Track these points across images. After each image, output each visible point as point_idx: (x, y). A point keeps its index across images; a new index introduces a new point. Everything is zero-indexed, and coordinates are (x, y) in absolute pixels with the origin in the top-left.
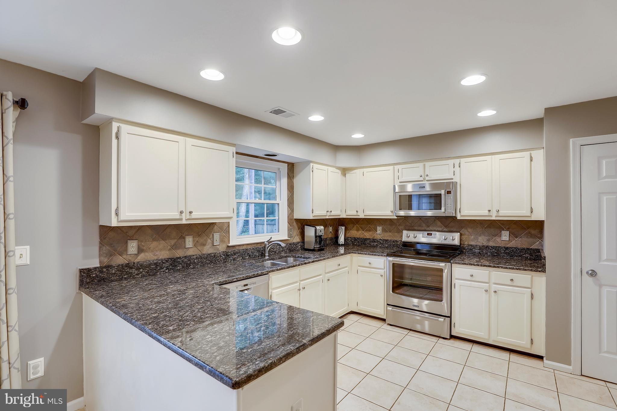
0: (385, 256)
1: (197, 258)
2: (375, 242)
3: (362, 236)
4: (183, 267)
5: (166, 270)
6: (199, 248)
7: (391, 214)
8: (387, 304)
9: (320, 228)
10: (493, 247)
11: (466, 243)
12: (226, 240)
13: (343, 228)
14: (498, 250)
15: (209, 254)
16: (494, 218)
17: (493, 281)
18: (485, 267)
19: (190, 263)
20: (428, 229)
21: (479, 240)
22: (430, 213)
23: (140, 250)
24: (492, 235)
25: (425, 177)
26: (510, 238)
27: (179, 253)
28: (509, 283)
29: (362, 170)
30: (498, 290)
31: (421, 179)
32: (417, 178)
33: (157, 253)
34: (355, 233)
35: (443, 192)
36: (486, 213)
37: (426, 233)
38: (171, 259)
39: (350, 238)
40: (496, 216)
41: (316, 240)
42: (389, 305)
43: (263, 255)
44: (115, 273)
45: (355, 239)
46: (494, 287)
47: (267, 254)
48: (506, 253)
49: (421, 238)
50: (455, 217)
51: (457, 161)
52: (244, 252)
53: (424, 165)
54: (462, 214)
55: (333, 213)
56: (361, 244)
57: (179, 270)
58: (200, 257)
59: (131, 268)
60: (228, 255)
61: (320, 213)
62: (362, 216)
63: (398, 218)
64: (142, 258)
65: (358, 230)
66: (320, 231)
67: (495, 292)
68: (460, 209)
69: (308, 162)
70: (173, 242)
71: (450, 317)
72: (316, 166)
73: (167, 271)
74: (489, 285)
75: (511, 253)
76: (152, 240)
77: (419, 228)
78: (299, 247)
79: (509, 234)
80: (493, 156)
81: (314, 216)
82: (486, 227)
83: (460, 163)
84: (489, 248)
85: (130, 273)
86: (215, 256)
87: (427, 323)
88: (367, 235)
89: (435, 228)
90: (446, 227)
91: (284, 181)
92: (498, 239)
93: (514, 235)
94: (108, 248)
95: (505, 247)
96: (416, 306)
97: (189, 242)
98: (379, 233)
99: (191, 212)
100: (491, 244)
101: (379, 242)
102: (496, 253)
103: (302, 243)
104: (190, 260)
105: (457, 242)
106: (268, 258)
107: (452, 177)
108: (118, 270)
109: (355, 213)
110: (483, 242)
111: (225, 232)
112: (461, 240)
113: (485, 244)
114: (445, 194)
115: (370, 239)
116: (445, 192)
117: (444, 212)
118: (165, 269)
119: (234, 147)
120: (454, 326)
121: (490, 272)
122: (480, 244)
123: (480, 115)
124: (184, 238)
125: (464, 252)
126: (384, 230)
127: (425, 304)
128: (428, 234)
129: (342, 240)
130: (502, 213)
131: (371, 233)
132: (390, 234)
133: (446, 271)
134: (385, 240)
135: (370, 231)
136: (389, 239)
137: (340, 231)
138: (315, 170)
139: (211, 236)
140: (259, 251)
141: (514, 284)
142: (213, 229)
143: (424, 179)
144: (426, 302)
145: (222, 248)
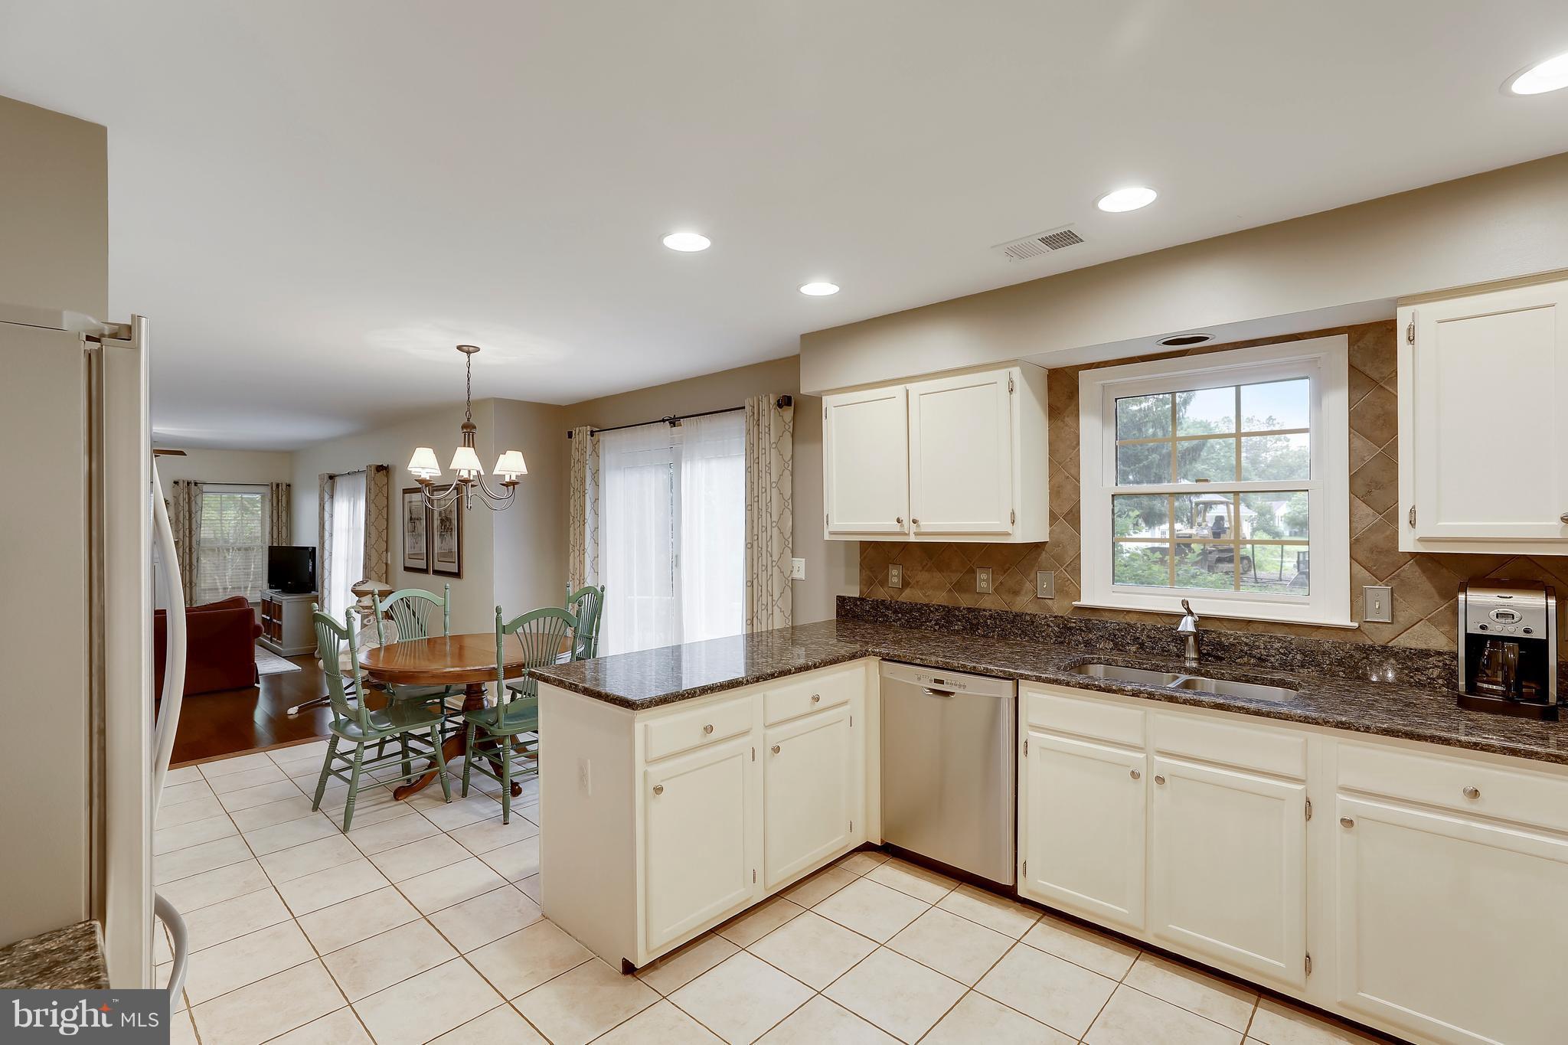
1: (991, 616)
4: (965, 628)
5: (936, 625)
6: (1004, 597)
12: (1073, 589)
15: (1021, 615)
19: (978, 624)
23: (906, 584)
27: (965, 601)
33: (929, 593)
38: (944, 607)
44: (869, 611)
57: (957, 632)
58: (998, 616)
59: (887, 608)
60: (1070, 629)
64: (907, 596)
66: (1505, 615)
70: (955, 577)
73: (937, 627)
76: (921, 568)
85: (886, 615)
86: (1033, 622)
94: (867, 572)
97: (984, 580)
104: (977, 618)
106: (1194, 665)
108: (873, 608)
111: (1069, 569)
118: (933, 622)
119: (1015, 365)
124: (974, 572)
139: (1032, 575)
142: (1036, 559)
145: (1061, 608)
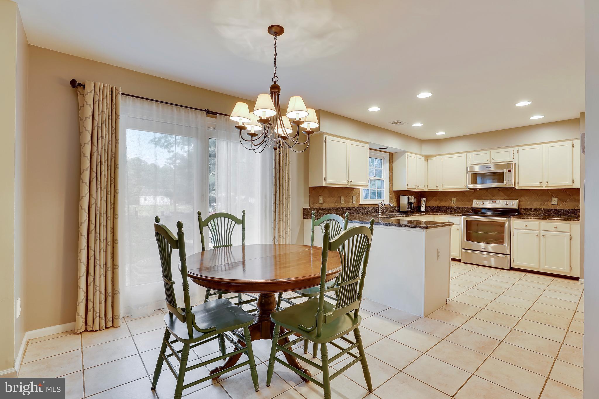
0: (460, 215)
1: (346, 209)
2: (450, 209)
3: (439, 205)
4: (341, 213)
6: (346, 204)
7: (464, 187)
8: (462, 249)
9: (411, 197)
10: (545, 210)
11: (523, 207)
12: (359, 201)
13: (425, 199)
14: (549, 211)
15: (352, 208)
16: (544, 188)
17: (542, 228)
18: (536, 220)
19: (344, 212)
20: (493, 198)
21: (534, 205)
22: (494, 185)
23: (324, 202)
24: (544, 201)
25: (491, 160)
26: (559, 203)
27: (338, 206)
28: (554, 229)
29: (441, 157)
30: (546, 235)
31: (488, 162)
32: (485, 161)
33: (330, 204)
34: (434, 203)
35: (505, 171)
36: (538, 184)
37: (492, 201)
38: (336, 208)
39: (430, 206)
40: (546, 186)
41: (409, 205)
42: (463, 249)
43: (377, 212)
45: (434, 207)
46: (543, 233)
47: (380, 211)
48: (555, 213)
49: (488, 204)
50: (514, 188)
51: (516, 149)
52: (367, 209)
53: (491, 152)
54: (520, 185)
55: (420, 187)
56: (439, 211)
58: (348, 209)
60: (360, 210)
61: (412, 186)
62: (441, 189)
63: (470, 190)
64: (324, 206)
65: (436, 201)
66: (412, 199)
67: (544, 236)
68: (518, 182)
69: (404, 152)
70: (336, 199)
71: (510, 255)
72: (409, 155)
74: (539, 232)
75: (559, 213)
76: (328, 197)
77: (486, 198)
78: (396, 210)
79: (558, 200)
80: (544, 145)
81: (409, 188)
82: (540, 195)
83: (518, 150)
84: (541, 210)
86: (354, 209)
87: (493, 260)
88: (443, 204)
89: (498, 198)
90: (507, 196)
91: (388, 165)
92: (548, 203)
93: (560, 200)
94: (312, 198)
95: (554, 209)
96: (484, 248)
97: (343, 199)
98: (453, 202)
99: (352, 181)
100: (543, 207)
101: (454, 208)
102: (547, 213)
103: (398, 207)
104: (343, 210)
105: (516, 206)
106: (380, 213)
107: (512, 160)
108: (317, 211)
109: (435, 188)
110: (537, 206)
111: (358, 194)
112: (519, 205)
113: (539, 207)
114: (506, 172)
115: (446, 207)
116: (507, 170)
117: (506, 184)
119: (368, 144)
120: (513, 261)
121: (540, 223)
122: (535, 208)
123: (531, 118)
124: (342, 196)
125: (522, 213)
126: (457, 200)
127: (491, 247)
128: (493, 202)
129: (423, 208)
130: (550, 184)
131: (447, 203)
132: (463, 203)
133: (507, 224)
134: (458, 207)
135: (446, 201)
136: (462, 206)
137: (422, 202)
138: (409, 157)
139: (352, 197)
140: (375, 209)
141: (558, 230)
142: (352, 193)
143: (490, 162)
144: (492, 245)
145: (356, 206)
